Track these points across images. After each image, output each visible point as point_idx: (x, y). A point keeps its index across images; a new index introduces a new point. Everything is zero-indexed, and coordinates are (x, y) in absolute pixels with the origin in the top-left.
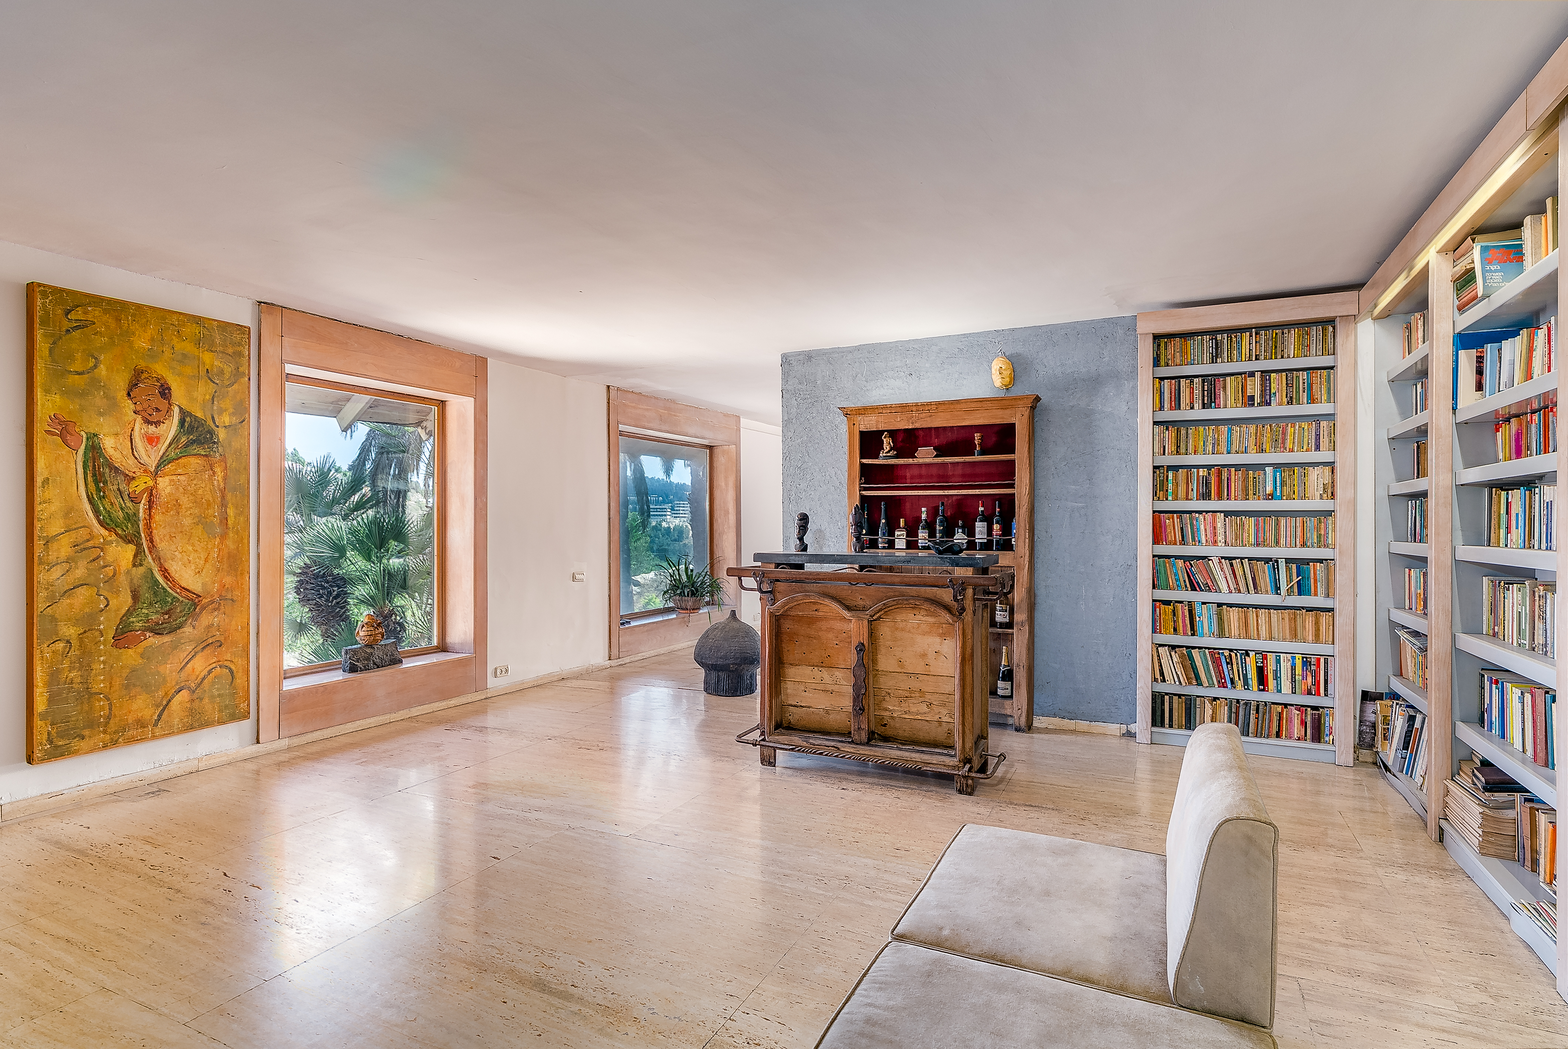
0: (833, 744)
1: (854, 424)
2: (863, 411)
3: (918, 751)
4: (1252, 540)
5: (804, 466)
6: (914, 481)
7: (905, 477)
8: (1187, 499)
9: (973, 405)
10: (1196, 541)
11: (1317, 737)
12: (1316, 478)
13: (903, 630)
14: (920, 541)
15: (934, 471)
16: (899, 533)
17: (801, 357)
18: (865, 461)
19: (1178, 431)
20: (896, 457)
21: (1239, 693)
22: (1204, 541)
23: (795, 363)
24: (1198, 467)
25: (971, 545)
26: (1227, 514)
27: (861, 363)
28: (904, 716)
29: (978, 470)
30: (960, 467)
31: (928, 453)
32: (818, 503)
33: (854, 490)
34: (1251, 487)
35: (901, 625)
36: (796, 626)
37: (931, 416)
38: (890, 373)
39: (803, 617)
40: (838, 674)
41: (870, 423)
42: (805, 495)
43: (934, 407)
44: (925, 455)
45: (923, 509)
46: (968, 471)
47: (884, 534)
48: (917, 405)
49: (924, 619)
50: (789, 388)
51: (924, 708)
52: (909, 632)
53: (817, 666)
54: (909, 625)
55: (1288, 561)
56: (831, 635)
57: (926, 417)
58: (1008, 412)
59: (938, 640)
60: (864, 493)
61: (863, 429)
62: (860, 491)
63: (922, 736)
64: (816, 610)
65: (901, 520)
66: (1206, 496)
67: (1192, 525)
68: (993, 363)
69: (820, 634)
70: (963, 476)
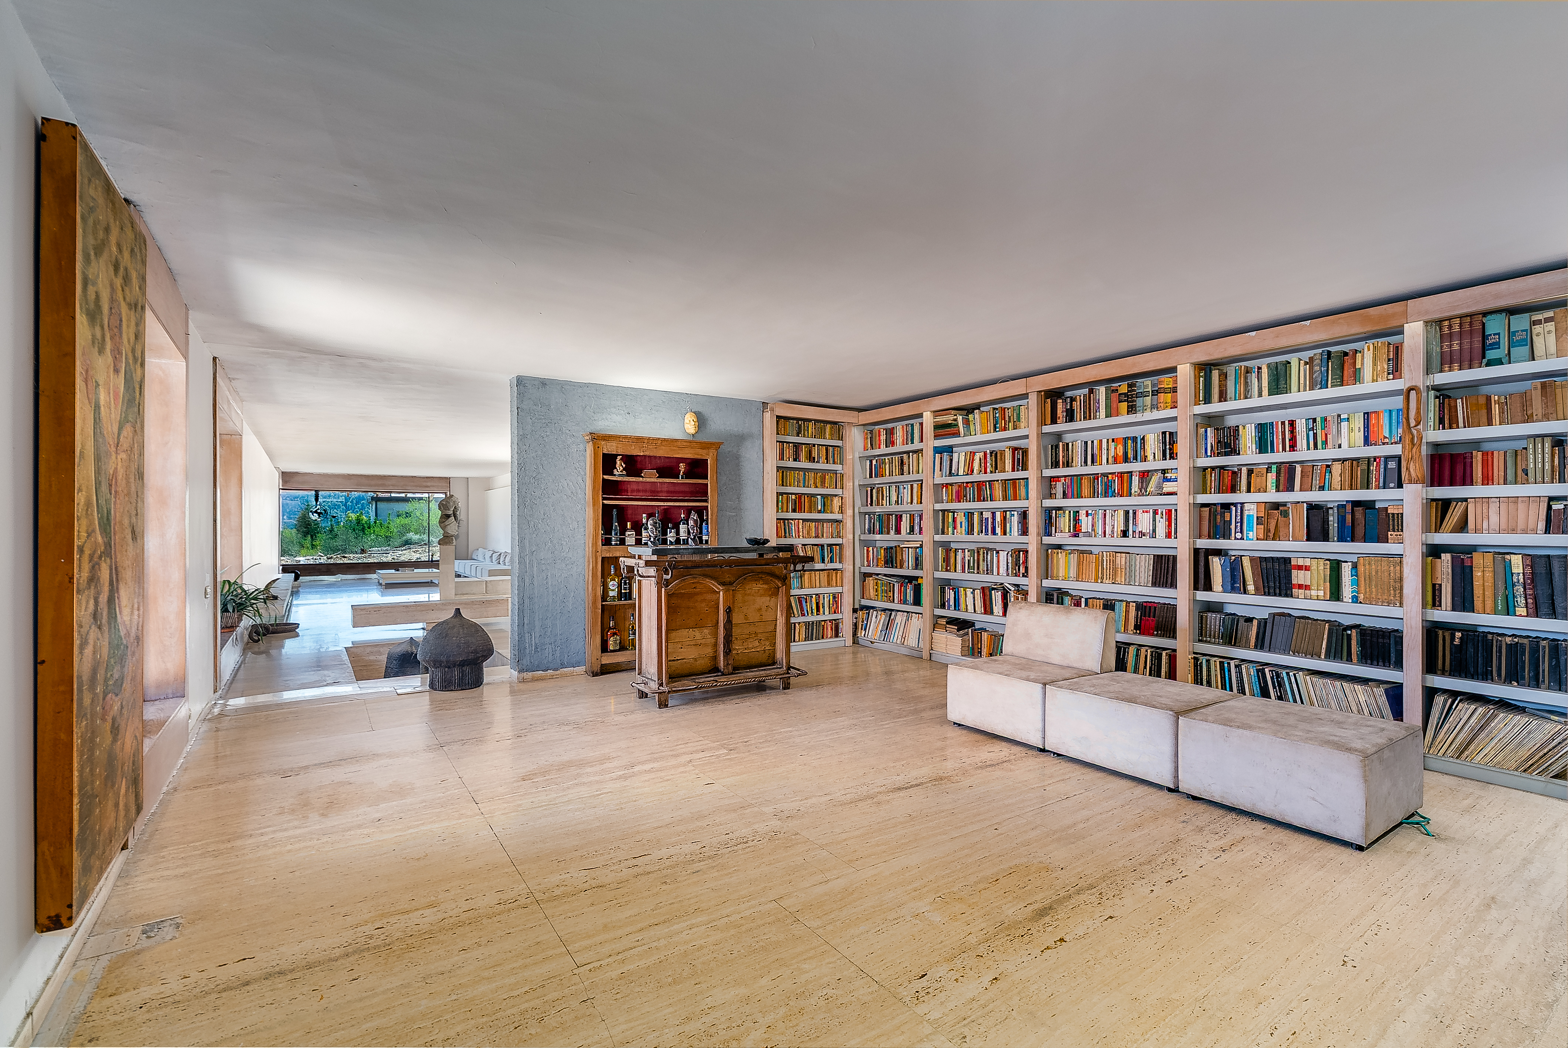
0: (712, 679)
1: (598, 447)
2: (607, 438)
3: (762, 670)
4: (814, 535)
5: (539, 476)
6: (634, 494)
7: (627, 491)
8: (787, 512)
9: (685, 444)
10: (790, 536)
11: (837, 636)
12: (836, 502)
13: (749, 595)
14: (643, 539)
15: (648, 487)
16: (630, 533)
17: (536, 383)
18: (606, 477)
19: (783, 472)
20: (628, 475)
21: (810, 618)
22: (794, 536)
23: (530, 387)
24: (792, 494)
25: (678, 541)
26: (804, 520)
27: (589, 397)
28: (744, 651)
29: (677, 488)
30: (666, 485)
31: (652, 474)
32: (552, 509)
33: (598, 499)
34: (813, 506)
35: (748, 592)
36: (679, 601)
37: (656, 448)
38: (613, 410)
39: (684, 594)
40: (706, 631)
41: (610, 448)
42: (540, 501)
43: (659, 442)
44: (650, 477)
45: (644, 515)
46: (672, 489)
47: (616, 534)
48: (649, 439)
49: (762, 586)
50: (524, 407)
51: (757, 643)
52: (753, 595)
53: (692, 628)
54: (753, 591)
55: (829, 545)
56: (703, 605)
57: (653, 448)
58: (705, 451)
59: (768, 598)
60: (606, 502)
61: (605, 452)
62: (602, 500)
63: (754, 662)
64: (694, 588)
65: (628, 523)
66: (794, 511)
67: (789, 526)
68: (686, 417)
69: (696, 605)
70: (668, 492)
